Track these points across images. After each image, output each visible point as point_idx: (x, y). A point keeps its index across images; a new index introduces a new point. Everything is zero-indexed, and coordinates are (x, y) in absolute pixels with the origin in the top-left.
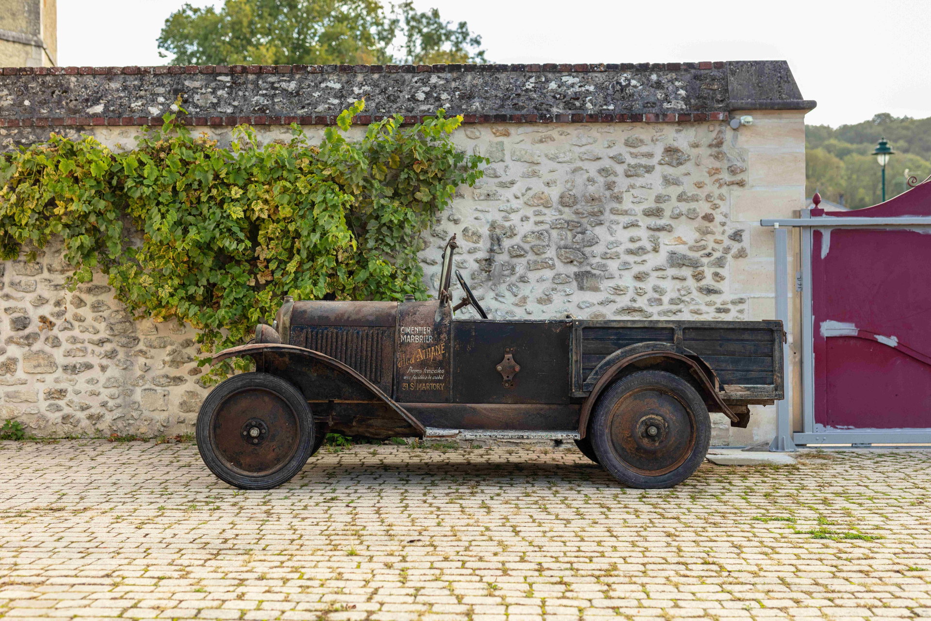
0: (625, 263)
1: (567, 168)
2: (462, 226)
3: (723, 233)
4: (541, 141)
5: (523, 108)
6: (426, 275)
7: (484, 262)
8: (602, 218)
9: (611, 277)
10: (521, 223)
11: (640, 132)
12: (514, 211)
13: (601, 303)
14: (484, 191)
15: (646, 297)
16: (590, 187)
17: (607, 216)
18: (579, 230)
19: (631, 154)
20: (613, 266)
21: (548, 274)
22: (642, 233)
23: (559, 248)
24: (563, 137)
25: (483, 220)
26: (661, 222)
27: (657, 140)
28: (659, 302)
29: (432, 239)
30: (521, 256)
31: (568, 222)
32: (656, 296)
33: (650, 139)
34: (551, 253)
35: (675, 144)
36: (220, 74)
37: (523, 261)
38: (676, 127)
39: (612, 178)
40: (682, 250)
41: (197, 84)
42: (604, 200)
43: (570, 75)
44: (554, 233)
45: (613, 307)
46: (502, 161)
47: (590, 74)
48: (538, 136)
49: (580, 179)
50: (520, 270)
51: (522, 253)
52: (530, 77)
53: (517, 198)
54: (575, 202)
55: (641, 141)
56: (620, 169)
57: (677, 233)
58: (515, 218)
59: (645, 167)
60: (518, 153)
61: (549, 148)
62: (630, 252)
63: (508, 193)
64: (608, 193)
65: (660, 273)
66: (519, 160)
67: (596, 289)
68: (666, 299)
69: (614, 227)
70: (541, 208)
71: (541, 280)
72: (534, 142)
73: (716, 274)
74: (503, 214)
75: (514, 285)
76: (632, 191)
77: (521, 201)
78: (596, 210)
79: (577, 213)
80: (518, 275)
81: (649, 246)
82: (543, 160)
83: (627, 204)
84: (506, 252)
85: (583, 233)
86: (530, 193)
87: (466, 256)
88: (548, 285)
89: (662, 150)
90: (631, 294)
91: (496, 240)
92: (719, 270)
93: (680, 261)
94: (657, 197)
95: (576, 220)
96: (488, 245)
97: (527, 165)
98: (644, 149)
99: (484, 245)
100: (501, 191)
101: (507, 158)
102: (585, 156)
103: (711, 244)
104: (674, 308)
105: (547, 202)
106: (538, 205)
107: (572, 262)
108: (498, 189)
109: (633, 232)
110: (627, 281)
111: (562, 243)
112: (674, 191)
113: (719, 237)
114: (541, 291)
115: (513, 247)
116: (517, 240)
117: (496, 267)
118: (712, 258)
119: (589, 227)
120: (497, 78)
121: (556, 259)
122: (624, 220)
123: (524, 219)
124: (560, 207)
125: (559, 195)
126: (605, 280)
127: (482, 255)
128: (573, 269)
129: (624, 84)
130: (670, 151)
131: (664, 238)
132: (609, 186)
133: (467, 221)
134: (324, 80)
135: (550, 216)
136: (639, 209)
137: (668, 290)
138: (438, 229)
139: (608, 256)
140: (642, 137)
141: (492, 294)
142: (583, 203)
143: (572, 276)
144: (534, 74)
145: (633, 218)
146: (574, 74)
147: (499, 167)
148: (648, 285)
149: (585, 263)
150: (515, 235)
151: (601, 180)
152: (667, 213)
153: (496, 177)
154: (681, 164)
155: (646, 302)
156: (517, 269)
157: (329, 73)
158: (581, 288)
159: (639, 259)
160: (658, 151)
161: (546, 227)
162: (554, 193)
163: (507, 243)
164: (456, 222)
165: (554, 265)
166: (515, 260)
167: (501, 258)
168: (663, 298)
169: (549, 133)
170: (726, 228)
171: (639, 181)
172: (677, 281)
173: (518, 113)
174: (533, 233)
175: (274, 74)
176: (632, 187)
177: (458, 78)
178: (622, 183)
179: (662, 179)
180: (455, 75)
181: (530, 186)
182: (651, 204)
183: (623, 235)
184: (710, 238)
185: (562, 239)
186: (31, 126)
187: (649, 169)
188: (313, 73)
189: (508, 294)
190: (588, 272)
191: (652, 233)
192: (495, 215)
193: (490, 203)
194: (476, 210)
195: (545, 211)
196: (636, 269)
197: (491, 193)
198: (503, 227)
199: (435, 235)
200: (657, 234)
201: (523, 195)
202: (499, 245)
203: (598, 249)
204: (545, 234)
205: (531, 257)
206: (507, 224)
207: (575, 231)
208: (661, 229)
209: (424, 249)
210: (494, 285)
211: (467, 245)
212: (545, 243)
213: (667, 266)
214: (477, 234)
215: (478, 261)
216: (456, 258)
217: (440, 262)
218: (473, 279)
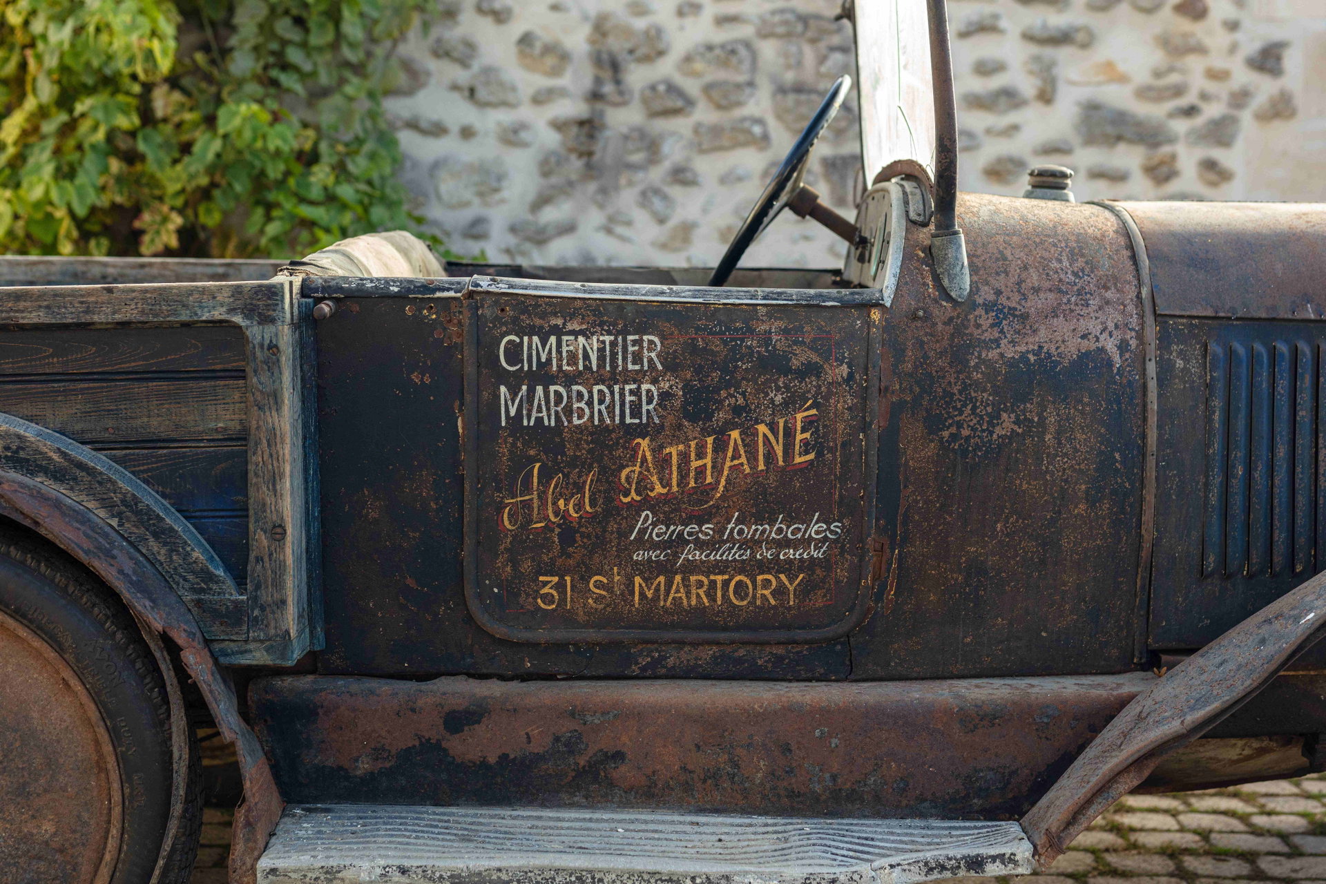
2: (516, 29)
3: (1233, 49)
6: (415, 165)
7: (574, 130)
10: (677, 21)
18: (836, 40)
21: (750, 161)
22: (1009, 50)
23: (782, 90)
25: (574, 13)
26: (1061, 20)
29: (432, 64)
30: (675, 112)
31: (805, 19)
34: (758, 104)
37: (681, 125)
40: (1119, 97)
44: (769, 50)
50: (673, 152)
57: (1104, 52)
58: (662, 6)
62: (976, 103)
71: (732, 180)
73: (1210, 166)
75: (657, 192)
80: (667, 165)
81: (1027, 86)
84: (636, 102)
85: (847, 50)
87: (526, 113)
88: (749, 192)
91: (609, 68)
92: (1218, 154)
95: (827, 13)
96: (587, 83)
99: (577, 78)
103: (1198, 82)
109: (985, 48)
111: (790, 77)
113: (1218, 61)
114: (729, 208)
115: (653, 88)
116: (665, 68)
117: (607, 143)
118: (1199, 121)
121: (771, 122)
122: (961, 13)
123: (686, 9)
127: (569, 108)
128: (817, 149)
131: (1069, 63)
133: (530, 18)
135: (756, 1)
138: (453, 34)
141: (595, 217)
143: (817, 167)
145: (984, 9)
149: (851, 134)
150: (662, 53)
156: (666, 148)
159: (1000, 122)
161: (745, 31)
163: (638, 77)
164: (499, 16)
165: (766, 138)
166: (661, 125)
167: (623, 118)
170: (1239, 36)
172: (1102, 184)
174: (710, 48)
184: (1195, 66)
185: (790, 67)
189: (641, 217)
191: (1034, 49)
196: (992, 149)
198: (628, 32)
199: (441, 52)
200: (1048, 52)
202: (618, 82)
204: (743, 52)
205: (704, 114)
206: (640, 24)
207: (822, 45)
208: (1062, 38)
209: (409, 92)
210: (604, 191)
211: (527, 81)
212: (741, 78)
213: (1075, 140)
214: (557, 56)
215: (559, 126)
216: (499, 117)
217: (454, 128)
218: (546, 174)
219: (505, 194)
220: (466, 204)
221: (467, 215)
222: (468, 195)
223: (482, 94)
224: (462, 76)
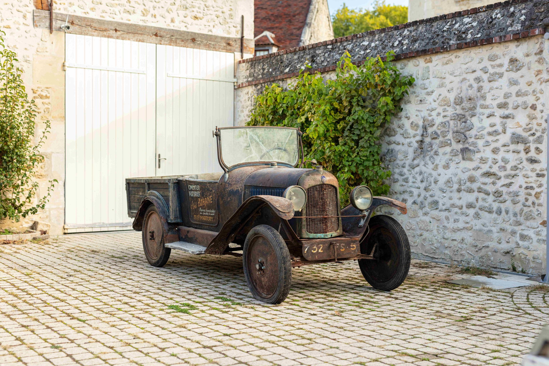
0: (487, 142)
1: (459, 79)
2: (411, 121)
3: (542, 117)
4: (447, 64)
5: (437, 43)
7: (419, 143)
8: (475, 111)
9: (479, 152)
10: (437, 117)
11: (497, 50)
12: (433, 110)
13: (473, 169)
14: (419, 99)
15: (498, 165)
16: (469, 91)
17: (479, 110)
18: (464, 120)
19: (492, 66)
20: (480, 143)
21: (448, 149)
22: (497, 120)
23: (454, 132)
24: (457, 59)
25: (420, 117)
26: (507, 112)
27: (506, 54)
28: (504, 168)
29: (398, 129)
30: (436, 138)
31: (458, 115)
32: (503, 164)
33: (502, 53)
34: (450, 136)
35: (515, 56)
36: (328, 45)
37: (437, 141)
38: (516, 43)
39: (481, 84)
40: (519, 131)
41: (320, 51)
42: (476, 99)
43: (468, 17)
44: (452, 123)
45: (480, 172)
46: (428, 78)
47: (478, 14)
48: (445, 60)
49: (465, 86)
50: (435, 147)
51: (436, 136)
52: (449, 22)
53: (435, 101)
54: (462, 102)
55: (497, 56)
56: (485, 77)
57: (517, 119)
58: (434, 113)
59: (498, 74)
60: (435, 73)
61: (449, 68)
62: (490, 134)
63: (430, 99)
64: (479, 94)
65: (506, 148)
66: (435, 77)
67: (471, 160)
68: (509, 166)
69: (481, 117)
70: (446, 107)
71: (445, 154)
72: (443, 64)
73: (537, 149)
74: (429, 112)
75: (432, 157)
76: (492, 92)
77: (436, 103)
78: (472, 106)
79: (463, 109)
80: (434, 150)
81: (500, 129)
82: (447, 76)
83: (488, 102)
84: (429, 136)
85: (465, 122)
86: (441, 97)
87: (412, 139)
88: (448, 157)
89: (508, 61)
90: (490, 163)
91: (425, 128)
92: (539, 146)
93: (516, 140)
94: (505, 94)
95: (463, 114)
96: (422, 132)
97: (439, 79)
98: (498, 62)
99: (420, 131)
100: (428, 97)
101: (431, 77)
102: (467, 71)
103: (535, 127)
104: (513, 173)
105: (448, 103)
106: (444, 105)
107: (460, 141)
108: (426, 96)
109: (492, 120)
110: (487, 153)
111: (455, 129)
112: (514, 89)
113: (539, 121)
114: (444, 160)
115: (432, 133)
117: (425, 146)
118: (535, 137)
119: (469, 118)
120: (433, 26)
121: (452, 140)
122: (487, 112)
123: (439, 114)
124: (455, 105)
125: (454, 97)
126: (476, 154)
127: (419, 138)
128: (460, 146)
129: (494, 17)
130: (513, 61)
131: (510, 123)
132: (480, 89)
133: (413, 119)
134: (364, 41)
135: (450, 112)
136: (495, 103)
137: (510, 160)
138: (401, 123)
139: (477, 137)
140: (498, 53)
141: (423, 163)
142: (466, 102)
143: (459, 151)
144: (450, 20)
145: (492, 110)
146: (470, 16)
147: (426, 82)
148: (499, 157)
149: (466, 142)
150: (434, 125)
151: (475, 85)
152: (510, 106)
153: (425, 89)
154: (519, 70)
155: (497, 168)
156: (434, 147)
157: (365, 37)
158: (464, 159)
159: (494, 138)
160: (506, 61)
161: (448, 119)
162: (452, 97)
163: (430, 130)
164: (408, 118)
165: (451, 143)
166: (434, 141)
167: (428, 140)
168: (507, 165)
169: (451, 57)
170: (543, 114)
171: (495, 84)
172: (515, 154)
173: (434, 47)
174: (442, 123)
175: (346, 41)
176: (491, 89)
177: (416, 29)
178: (486, 86)
179: (508, 82)
180: (415, 27)
181: (441, 93)
182: (501, 100)
183: (487, 122)
184: (534, 122)
185: (455, 127)
186: (270, 81)
187: (501, 75)
188: (360, 38)
189: (429, 162)
190: (467, 148)
191: (502, 120)
192: (425, 113)
193: (423, 105)
194: (417, 110)
195: (448, 108)
196: (493, 145)
197: (422, 99)
198: (428, 120)
199: (399, 127)
200: (505, 120)
201: (438, 99)
202: (426, 132)
203: (473, 132)
204: (447, 124)
205: (441, 139)
206: (430, 118)
207: (461, 121)
208: (507, 117)
209: (394, 136)
210: (424, 157)
211: (411, 132)
212: (447, 130)
213: (510, 143)
214: (417, 126)
215: (417, 142)
216: (408, 140)
217: (401, 143)
218: (415, 153)
219: (408, 157)
220: (403, 160)
221: (402, 162)
222: (403, 158)
223: (405, 136)
224: (402, 132)
